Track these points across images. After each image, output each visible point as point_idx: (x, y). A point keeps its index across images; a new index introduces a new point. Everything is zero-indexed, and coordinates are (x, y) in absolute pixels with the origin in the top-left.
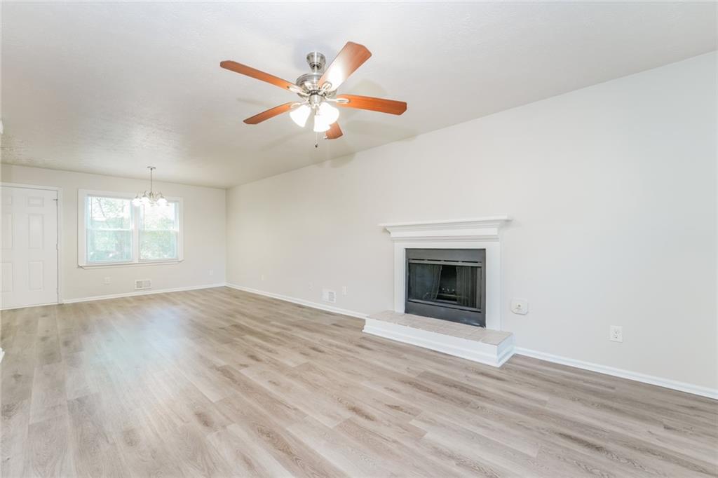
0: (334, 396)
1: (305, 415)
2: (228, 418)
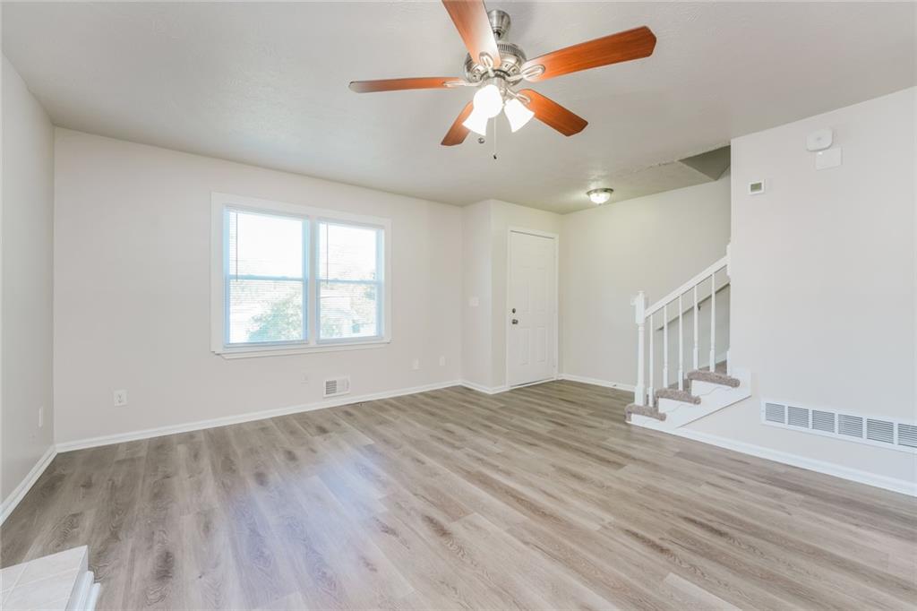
0: (469, 562)
1: (509, 531)
2: (602, 533)
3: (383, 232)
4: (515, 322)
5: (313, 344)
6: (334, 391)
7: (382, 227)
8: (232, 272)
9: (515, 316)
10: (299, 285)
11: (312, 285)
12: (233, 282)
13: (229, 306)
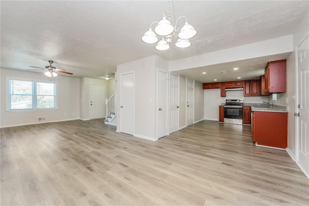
3: (55, 84)
4: (91, 105)
5: (35, 109)
6: (41, 120)
7: (56, 83)
8: (12, 93)
9: (91, 103)
10: (31, 96)
11: (35, 97)
12: (12, 96)
13: (11, 103)
